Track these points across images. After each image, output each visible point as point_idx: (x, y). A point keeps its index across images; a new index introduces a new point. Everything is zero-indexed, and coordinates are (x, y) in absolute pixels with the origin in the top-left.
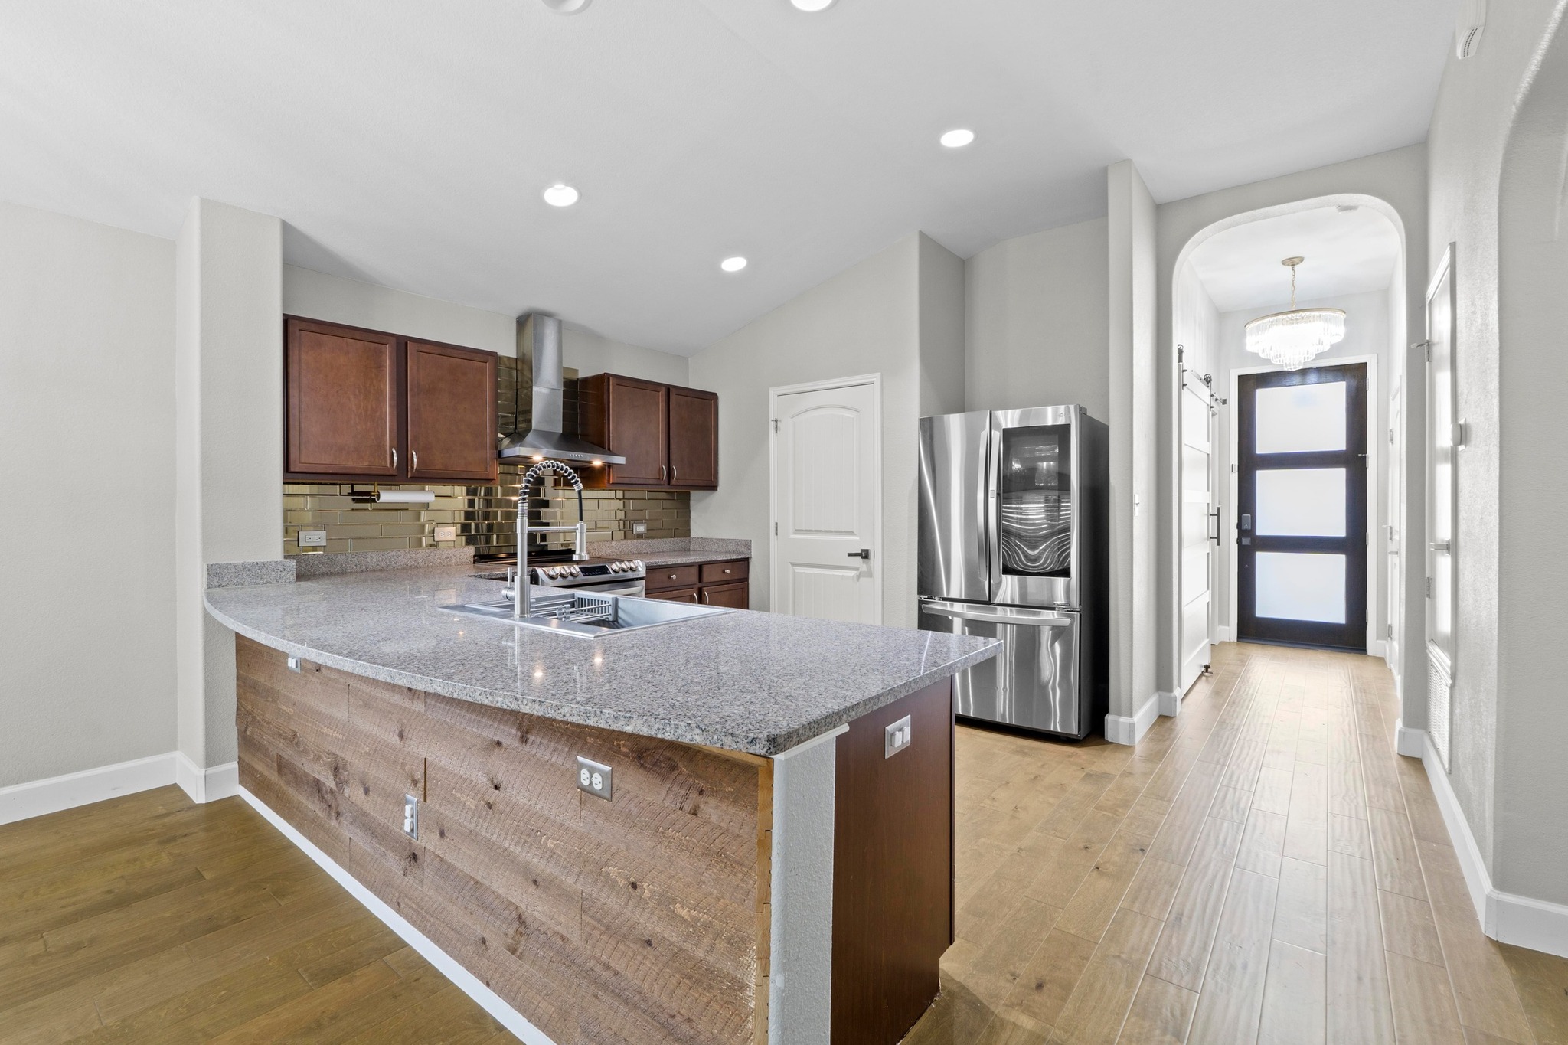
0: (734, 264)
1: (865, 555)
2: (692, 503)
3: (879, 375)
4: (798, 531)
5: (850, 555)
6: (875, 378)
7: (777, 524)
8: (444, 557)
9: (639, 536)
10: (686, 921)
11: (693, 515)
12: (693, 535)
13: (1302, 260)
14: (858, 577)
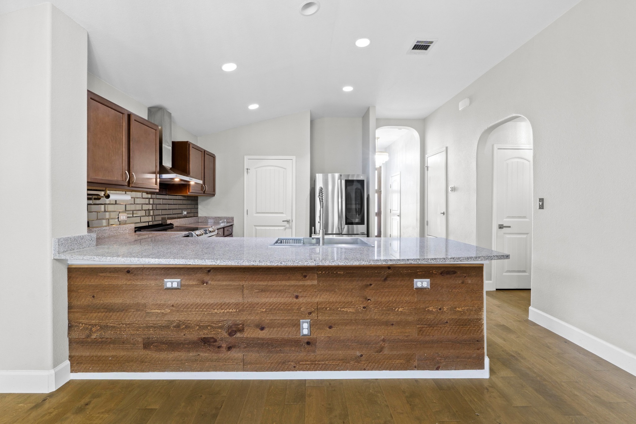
0: (253, 107)
1: (288, 221)
2: (199, 201)
3: (295, 157)
4: (257, 213)
5: (283, 221)
6: (294, 158)
7: (247, 210)
8: (124, 229)
9: (185, 217)
10: (460, 311)
11: (199, 207)
12: (199, 215)
13: (379, 138)
14: (285, 229)
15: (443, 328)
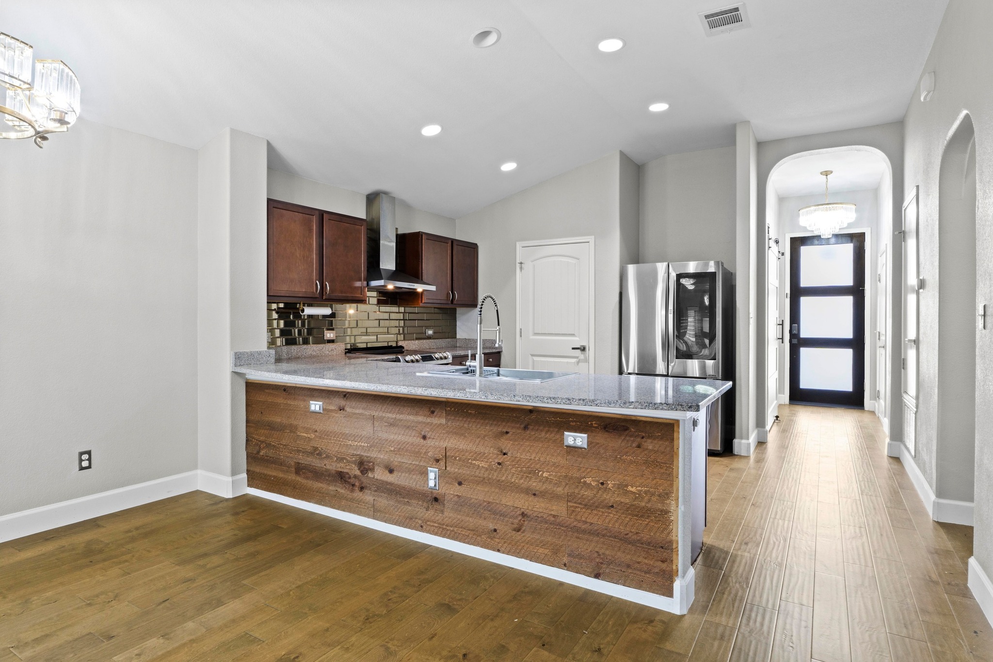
0: (509, 167)
1: (583, 349)
2: (458, 316)
3: (593, 237)
4: (536, 334)
5: (573, 349)
6: (591, 239)
7: (521, 329)
8: (330, 349)
9: (429, 338)
10: (634, 492)
11: (458, 323)
12: (458, 337)
13: (832, 172)
14: (578, 363)
15: (606, 514)
